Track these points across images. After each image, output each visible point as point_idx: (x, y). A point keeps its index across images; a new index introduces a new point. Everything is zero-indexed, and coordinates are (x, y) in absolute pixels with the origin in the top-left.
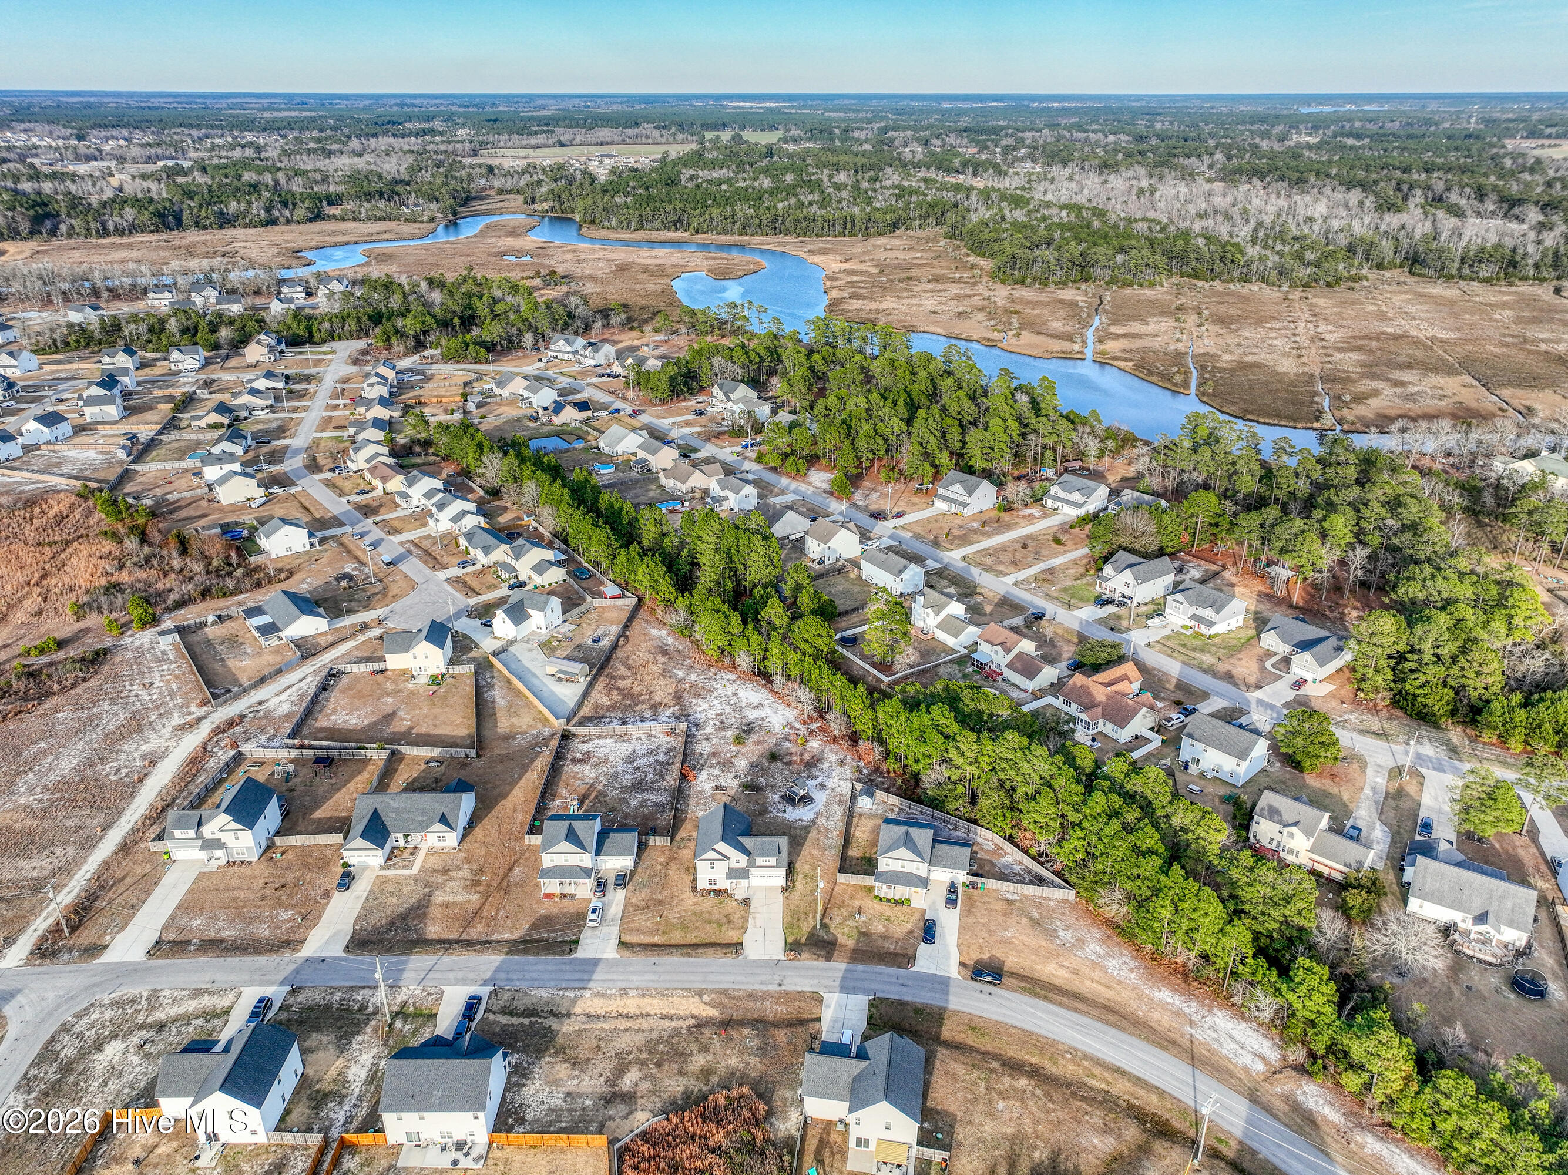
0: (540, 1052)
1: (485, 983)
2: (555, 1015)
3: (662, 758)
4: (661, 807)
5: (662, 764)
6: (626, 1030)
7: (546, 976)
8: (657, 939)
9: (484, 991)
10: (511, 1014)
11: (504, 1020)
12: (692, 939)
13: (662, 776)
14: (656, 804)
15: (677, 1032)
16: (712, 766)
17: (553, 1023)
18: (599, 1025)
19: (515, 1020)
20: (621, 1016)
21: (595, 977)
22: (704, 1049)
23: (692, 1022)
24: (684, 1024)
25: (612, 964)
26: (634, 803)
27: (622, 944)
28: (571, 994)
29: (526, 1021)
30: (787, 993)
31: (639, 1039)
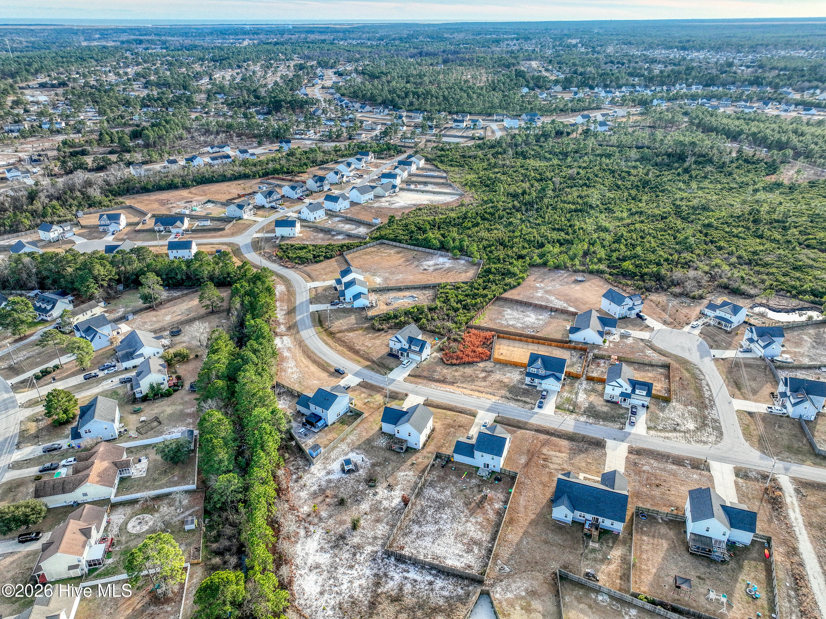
0: (514, 387)
1: (537, 413)
2: (507, 398)
3: (416, 528)
4: (432, 485)
5: (418, 523)
6: (480, 386)
7: (510, 410)
8: (459, 414)
9: (536, 410)
10: (525, 402)
11: (528, 400)
12: (444, 411)
13: (422, 511)
14: (434, 488)
15: (462, 382)
16: (385, 509)
17: (508, 395)
18: (490, 390)
19: (524, 399)
20: (481, 391)
21: (489, 405)
22: (454, 376)
23: (455, 385)
24: (459, 384)
25: (482, 408)
26: (448, 492)
27: (474, 415)
28: (500, 402)
29: (519, 398)
30: (416, 384)
31: (476, 383)
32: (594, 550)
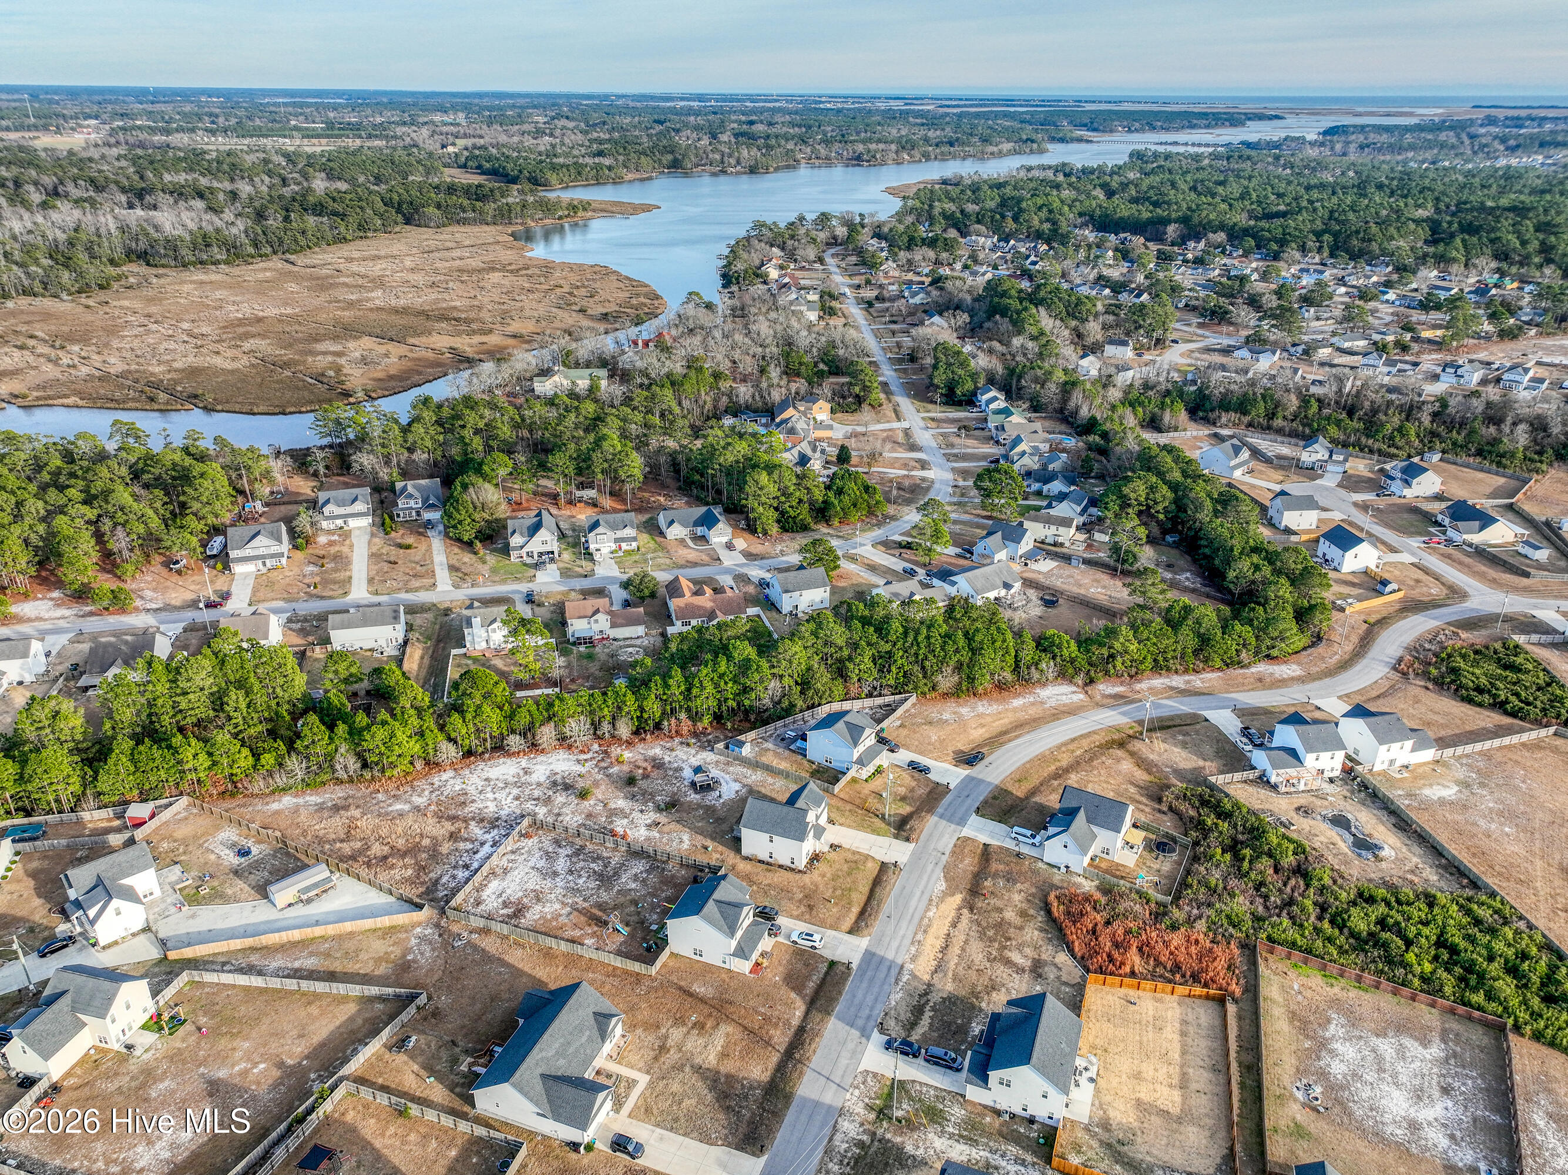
1: (866, 1037)
2: (926, 994)
3: (566, 851)
4: (656, 869)
5: (577, 853)
6: (963, 949)
7: (876, 990)
8: (855, 910)
10: (913, 1024)
11: (922, 1029)
12: (865, 889)
13: (600, 858)
14: (648, 871)
16: (611, 822)
17: (939, 995)
18: (952, 965)
19: (925, 1022)
20: (944, 949)
21: (890, 955)
22: (1000, 910)
23: (965, 911)
24: (967, 916)
25: (877, 944)
26: (632, 885)
27: (852, 931)
28: (905, 978)
29: (928, 1014)
30: (953, 852)
31: (976, 944)
32: (455, 1061)
